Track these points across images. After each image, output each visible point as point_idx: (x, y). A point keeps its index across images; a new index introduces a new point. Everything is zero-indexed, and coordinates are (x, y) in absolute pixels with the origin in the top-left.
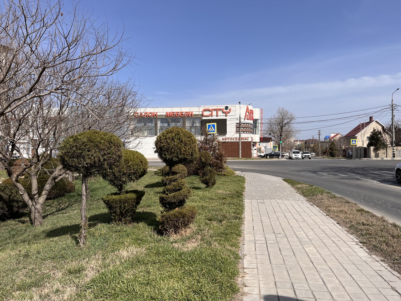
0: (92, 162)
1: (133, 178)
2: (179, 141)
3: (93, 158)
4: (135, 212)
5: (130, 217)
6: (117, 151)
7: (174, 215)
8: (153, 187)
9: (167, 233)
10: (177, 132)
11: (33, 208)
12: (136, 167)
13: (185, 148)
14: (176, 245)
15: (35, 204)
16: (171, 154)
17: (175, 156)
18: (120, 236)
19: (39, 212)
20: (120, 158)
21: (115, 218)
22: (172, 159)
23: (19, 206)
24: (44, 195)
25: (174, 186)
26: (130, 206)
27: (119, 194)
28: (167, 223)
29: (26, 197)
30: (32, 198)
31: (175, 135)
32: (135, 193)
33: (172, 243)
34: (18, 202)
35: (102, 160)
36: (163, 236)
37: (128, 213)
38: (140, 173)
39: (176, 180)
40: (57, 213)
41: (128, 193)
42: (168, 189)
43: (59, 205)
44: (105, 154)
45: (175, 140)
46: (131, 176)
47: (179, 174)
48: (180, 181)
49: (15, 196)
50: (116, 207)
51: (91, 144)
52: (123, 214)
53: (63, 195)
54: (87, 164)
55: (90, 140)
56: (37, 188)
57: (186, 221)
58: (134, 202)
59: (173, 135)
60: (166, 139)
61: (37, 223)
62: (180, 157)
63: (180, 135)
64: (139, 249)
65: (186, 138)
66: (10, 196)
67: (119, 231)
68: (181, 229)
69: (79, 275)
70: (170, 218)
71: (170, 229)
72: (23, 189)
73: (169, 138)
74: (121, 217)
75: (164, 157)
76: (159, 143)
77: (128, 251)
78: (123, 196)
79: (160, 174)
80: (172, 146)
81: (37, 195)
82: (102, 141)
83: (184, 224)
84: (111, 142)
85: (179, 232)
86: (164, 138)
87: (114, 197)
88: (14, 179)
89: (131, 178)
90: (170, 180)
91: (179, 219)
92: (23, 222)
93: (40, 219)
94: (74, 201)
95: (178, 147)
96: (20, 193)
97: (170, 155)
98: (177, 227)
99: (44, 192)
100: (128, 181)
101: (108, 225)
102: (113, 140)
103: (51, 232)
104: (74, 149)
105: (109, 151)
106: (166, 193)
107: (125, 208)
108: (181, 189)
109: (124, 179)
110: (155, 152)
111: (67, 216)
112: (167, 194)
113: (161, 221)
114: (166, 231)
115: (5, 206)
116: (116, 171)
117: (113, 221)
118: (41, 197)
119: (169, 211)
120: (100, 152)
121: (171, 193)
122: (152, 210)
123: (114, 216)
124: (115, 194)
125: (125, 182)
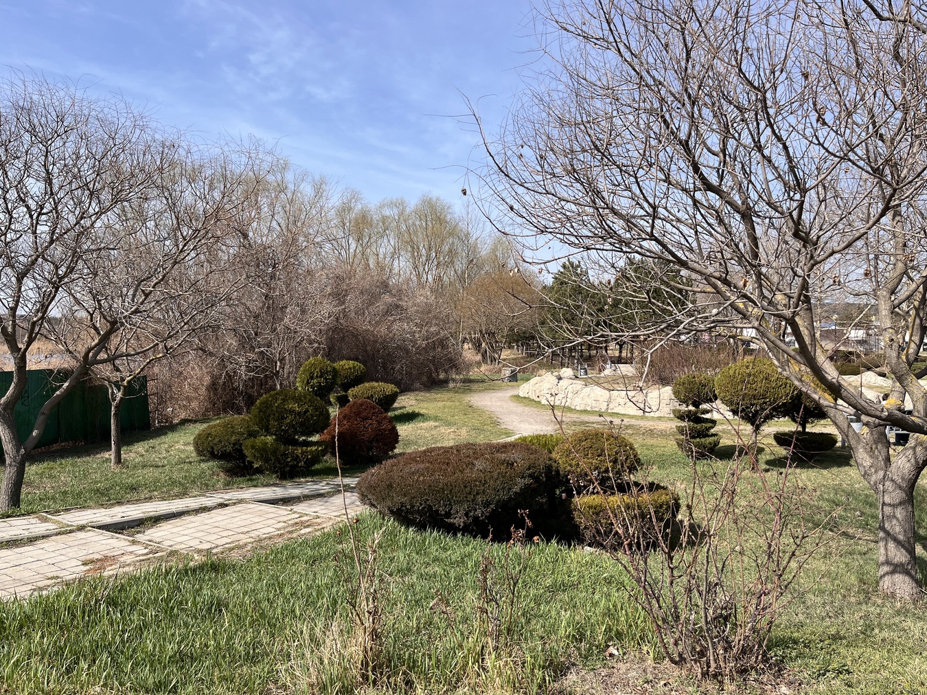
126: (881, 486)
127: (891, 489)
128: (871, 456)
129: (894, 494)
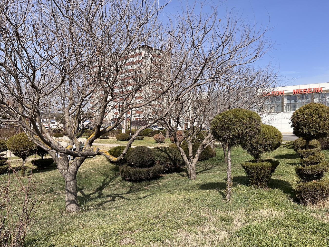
0: (237, 134)
1: (268, 149)
2: (317, 116)
3: (237, 131)
4: (270, 179)
5: (265, 182)
6: (257, 125)
7: (312, 186)
8: (283, 158)
9: (304, 203)
10: (315, 108)
11: (189, 166)
12: (271, 139)
13: (324, 123)
14: (315, 215)
15: (190, 163)
16: (309, 128)
17: (313, 131)
18: (258, 197)
19: (193, 170)
20: (259, 131)
21: (252, 182)
22: (310, 133)
23: (180, 164)
24: (197, 157)
25: (311, 159)
26: (266, 173)
27: (256, 162)
28: (304, 192)
29: (185, 158)
30: (189, 158)
31: (314, 111)
32: (270, 162)
33: (310, 212)
34: (180, 161)
35: (244, 133)
36: (300, 204)
37: (264, 179)
38: (275, 145)
39: (313, 153)
40: (204, 172)
41: (264, 162)
42: (306, 162)
43: (205, 166)
44: (247, 128)
45: (314, 115)
46: (266, 147)
47: (316, 148)
48: (318, 155)
49: (178, 156)
50: (253, 172)
51: (236, 120)
52: (259, 179)
53: (208, 159)
54: (233, 135)
55: (235, 117)
56: (192, 152)
57: (325, 193)
58: (270, 170)
59: (311, 110)
60: (303, 114)
61: (192, 178)
62: (319, 132)
63: (319, 111)
64: (278, 212)
65: (325, 113)
66: (175, 156)
67: (257, 193)
68: (319, 200)
69: (228, 223)
70: (307, 188)
71: (307, 199)
72: (184, 152)
73: (307, 114)
74: (257, 181)
75: (301, 131)
76: (296, 119)
77: (267, 212)
78: (259, 164)
79: (288, 147)
80: (310, 121)
81: (192, 157)
82: (245, 117)
83: (323, 196)
84: (252, 118)
85: (317, 203)
86: (301, 113)
87: (252, 164)
88: (178, 144)
89: (267, 149)
90: (307, 153)
91: (318, 190)
92: (183, 176)
93: (194, 175)
94: (216, 164)
95: (317, 122)
96: (182, 155)
97: (307, 130)
98: (315, 198)
99: (196, 155)
100: (264, 151)
101: (246, 187)
102: (253, 116)
103: (203, 185)
104: (223, 123)
105: (250, 125)
106: (303, 164)
107: (261, 174)
108: (319, 162)
109: (260, 149)
110: (292, 126)
111: (212, 175)
112: (304, 166)
113: (298, 190)
114: (302, 200)
115: (172, 163)
116: (254, 142)
117: (251, 184)
118: (194, 159)
119: (306, 182)
120: (243, 126)
121: (308, 166)
122: (285, 179)
123: (251, 180)
124: (253, 161)
125: (261, 152)
126: (66, 175)
127: (69, 176)
128: (63, 166)
129: (70, 177)
